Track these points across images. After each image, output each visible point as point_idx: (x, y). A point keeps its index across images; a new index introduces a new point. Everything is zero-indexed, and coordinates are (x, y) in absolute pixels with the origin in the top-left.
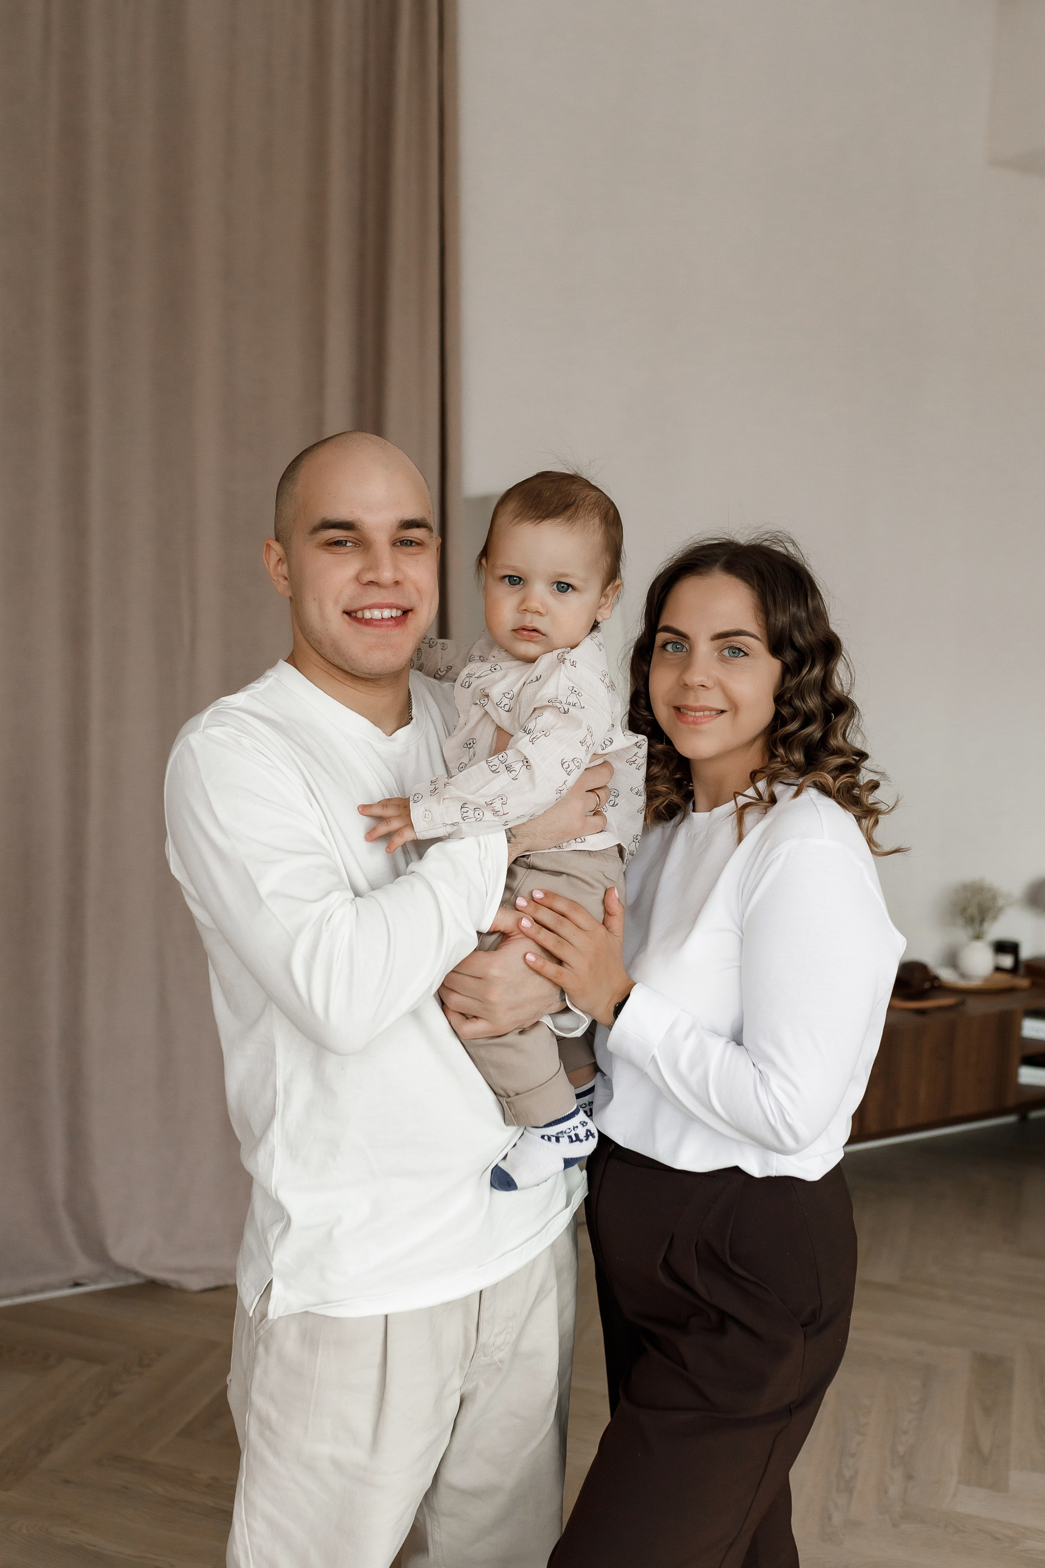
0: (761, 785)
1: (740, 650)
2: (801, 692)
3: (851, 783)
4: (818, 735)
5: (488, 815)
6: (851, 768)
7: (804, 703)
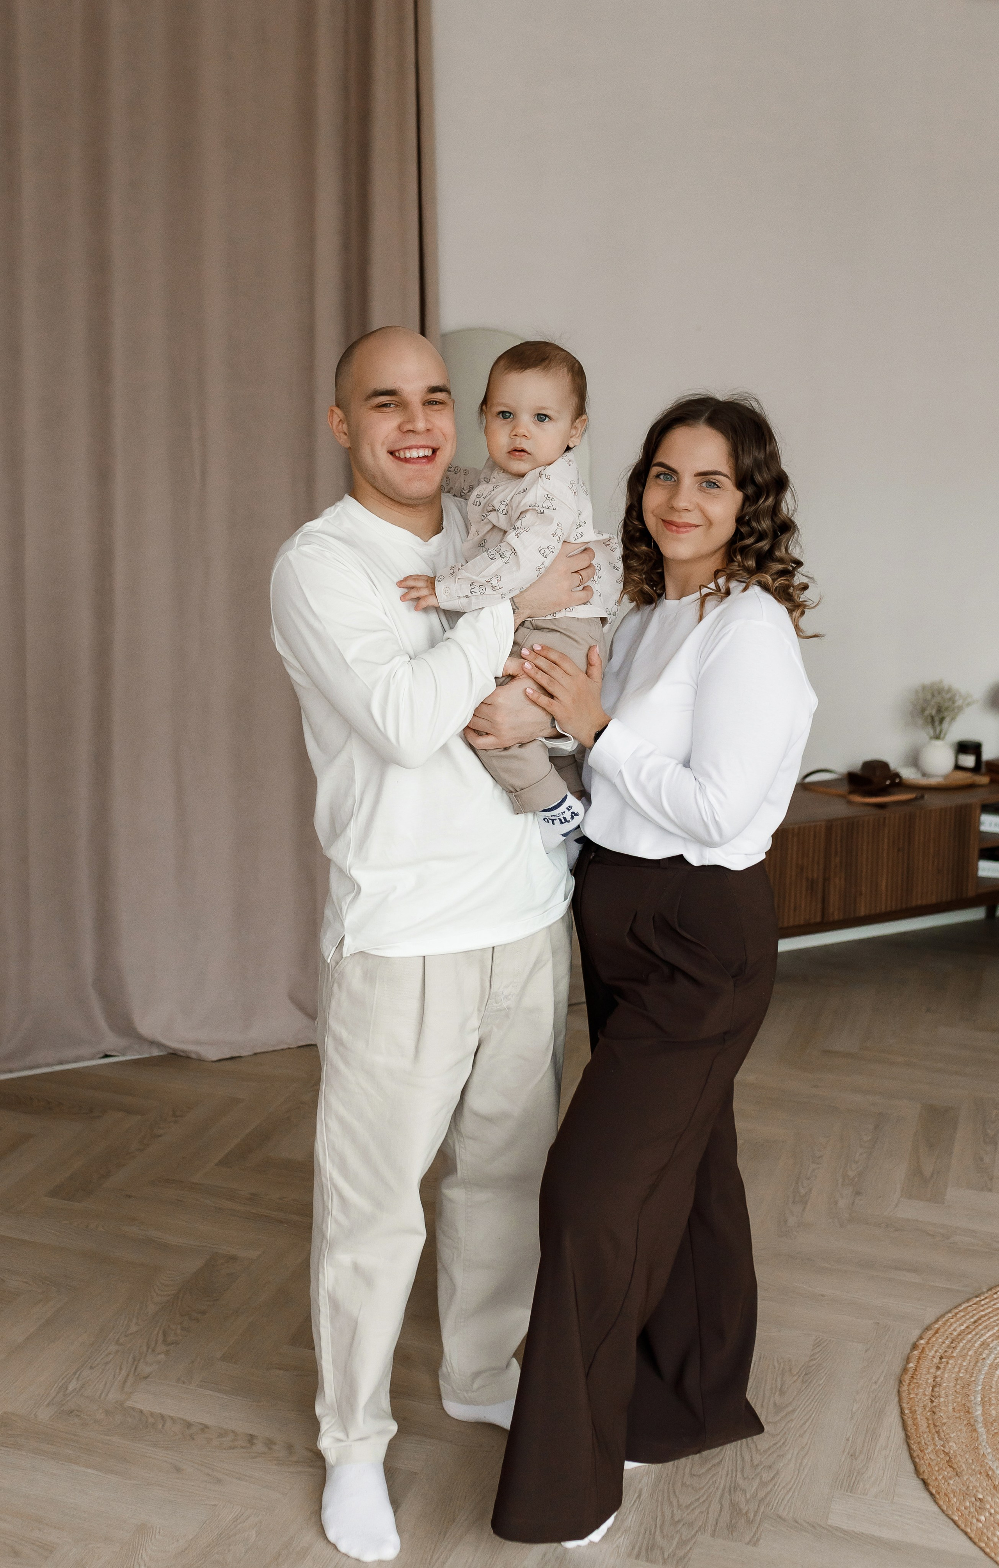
0: (721, 581)
1: (714, 483)
2: (757, 516)
3: (786, 585)
4: (767, 548)
5: (489, 591)
6: (788, 573)
7: (759, 524)
